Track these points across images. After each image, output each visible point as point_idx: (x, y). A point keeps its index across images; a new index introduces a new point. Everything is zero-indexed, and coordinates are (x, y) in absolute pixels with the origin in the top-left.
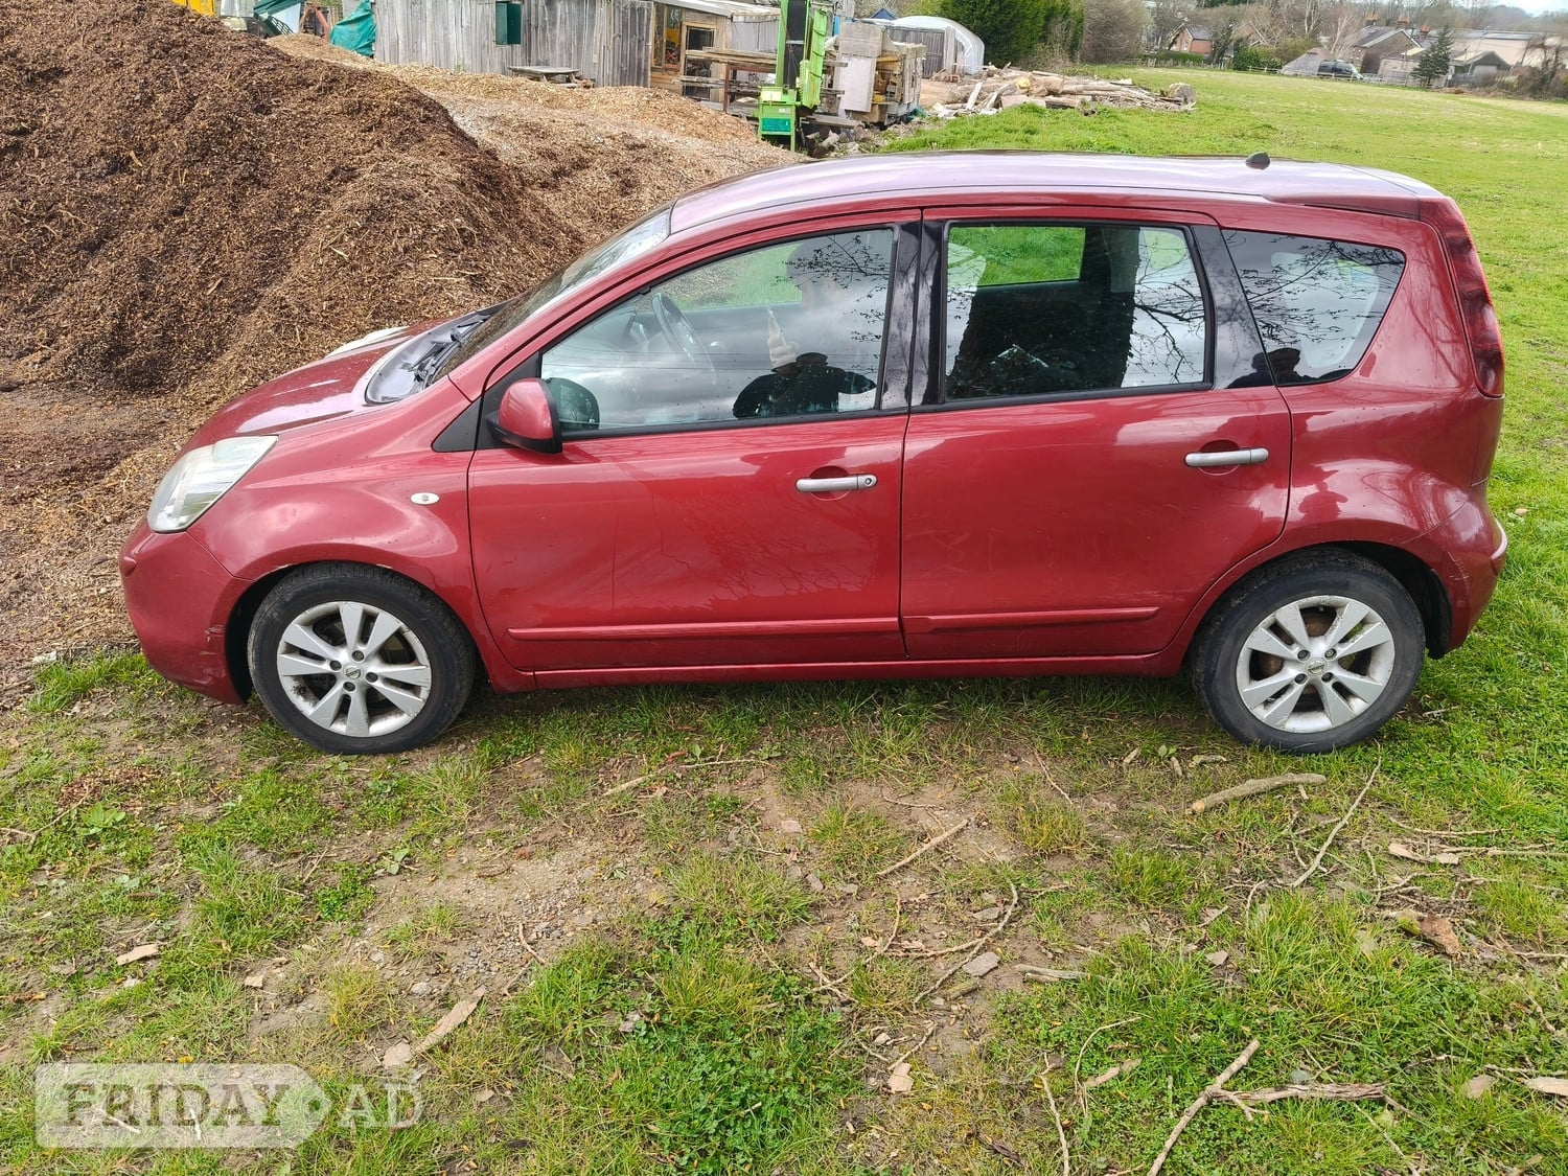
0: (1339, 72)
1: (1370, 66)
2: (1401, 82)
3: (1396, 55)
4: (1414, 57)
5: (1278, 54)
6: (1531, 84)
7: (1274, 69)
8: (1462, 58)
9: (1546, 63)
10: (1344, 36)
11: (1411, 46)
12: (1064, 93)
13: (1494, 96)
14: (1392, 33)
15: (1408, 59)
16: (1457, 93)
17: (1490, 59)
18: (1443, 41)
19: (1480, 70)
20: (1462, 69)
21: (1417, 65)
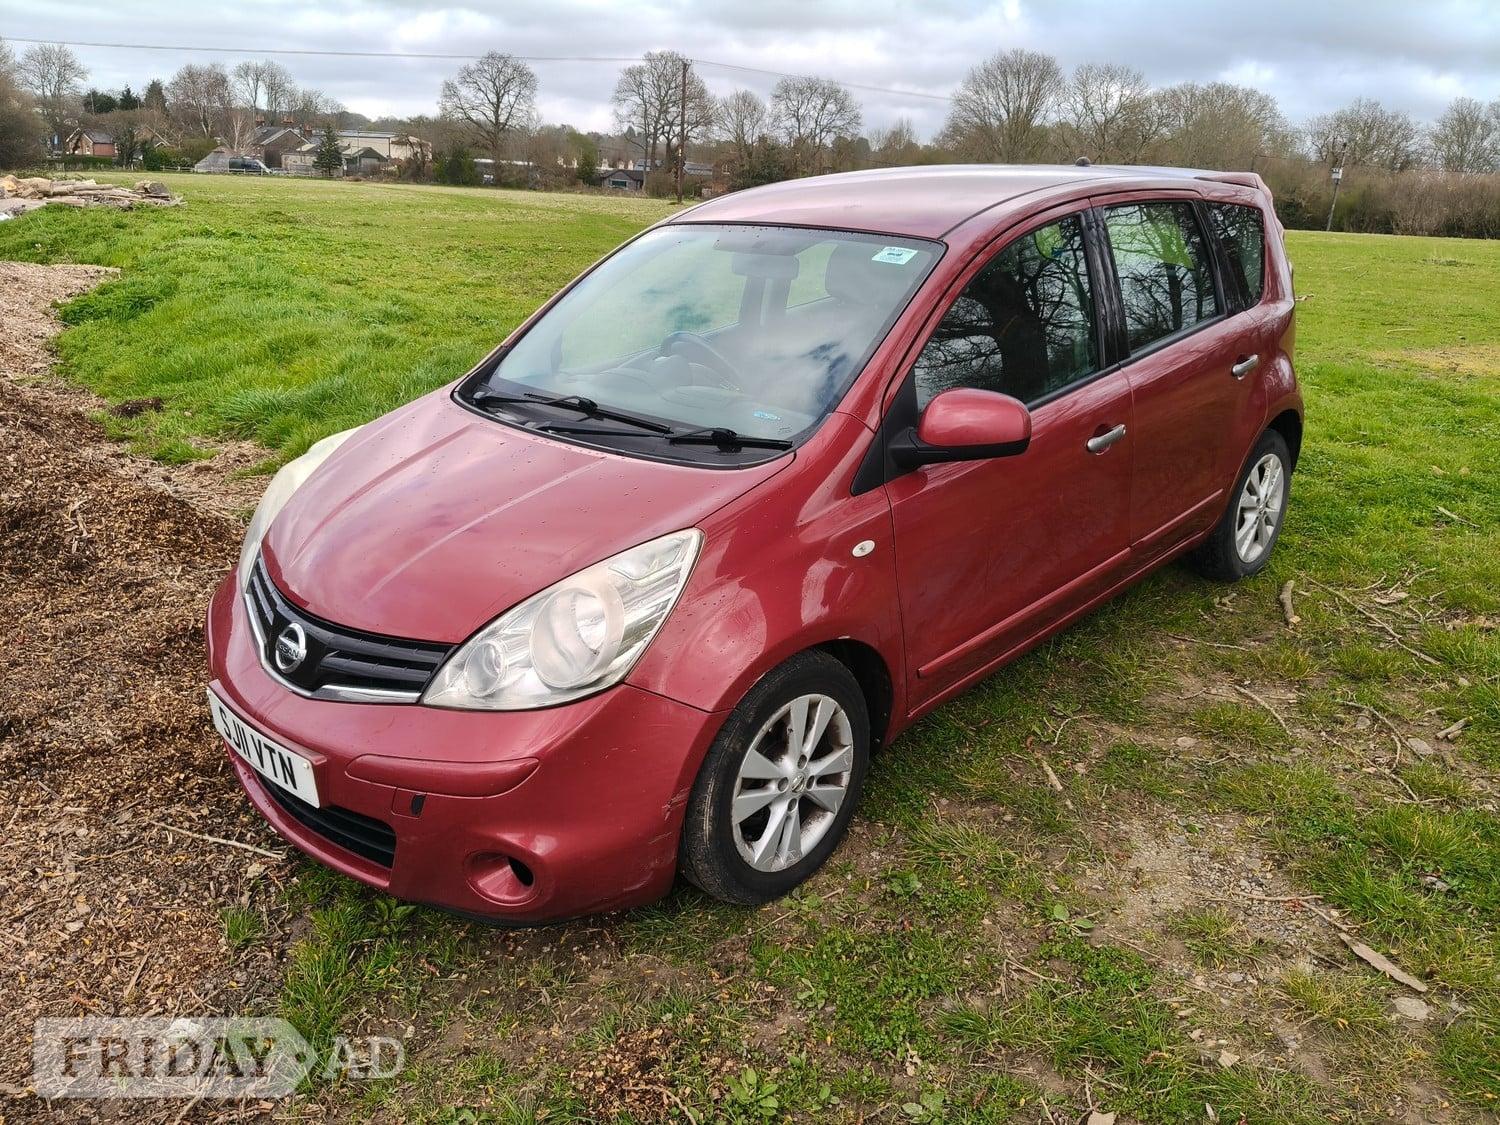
0: (247, 168)
1: (273, 161)
2: (303, 173)
3: (292, 150)
4: (309, 152)
5: (185, 153)
6: (410, 171)
7: (187, 168)
8: (348, 152)
9: (416, 154)
10: (242, 134)
11: (303, 143)
12: (55, 195)
13: (386, 182)
14: (282, 132)
15: (304, 154)
16: (357, 180)
17: (369, 153)
18: (331, 138)
19: (365, 162)
20: (351, 161)
21: (314, 159)
